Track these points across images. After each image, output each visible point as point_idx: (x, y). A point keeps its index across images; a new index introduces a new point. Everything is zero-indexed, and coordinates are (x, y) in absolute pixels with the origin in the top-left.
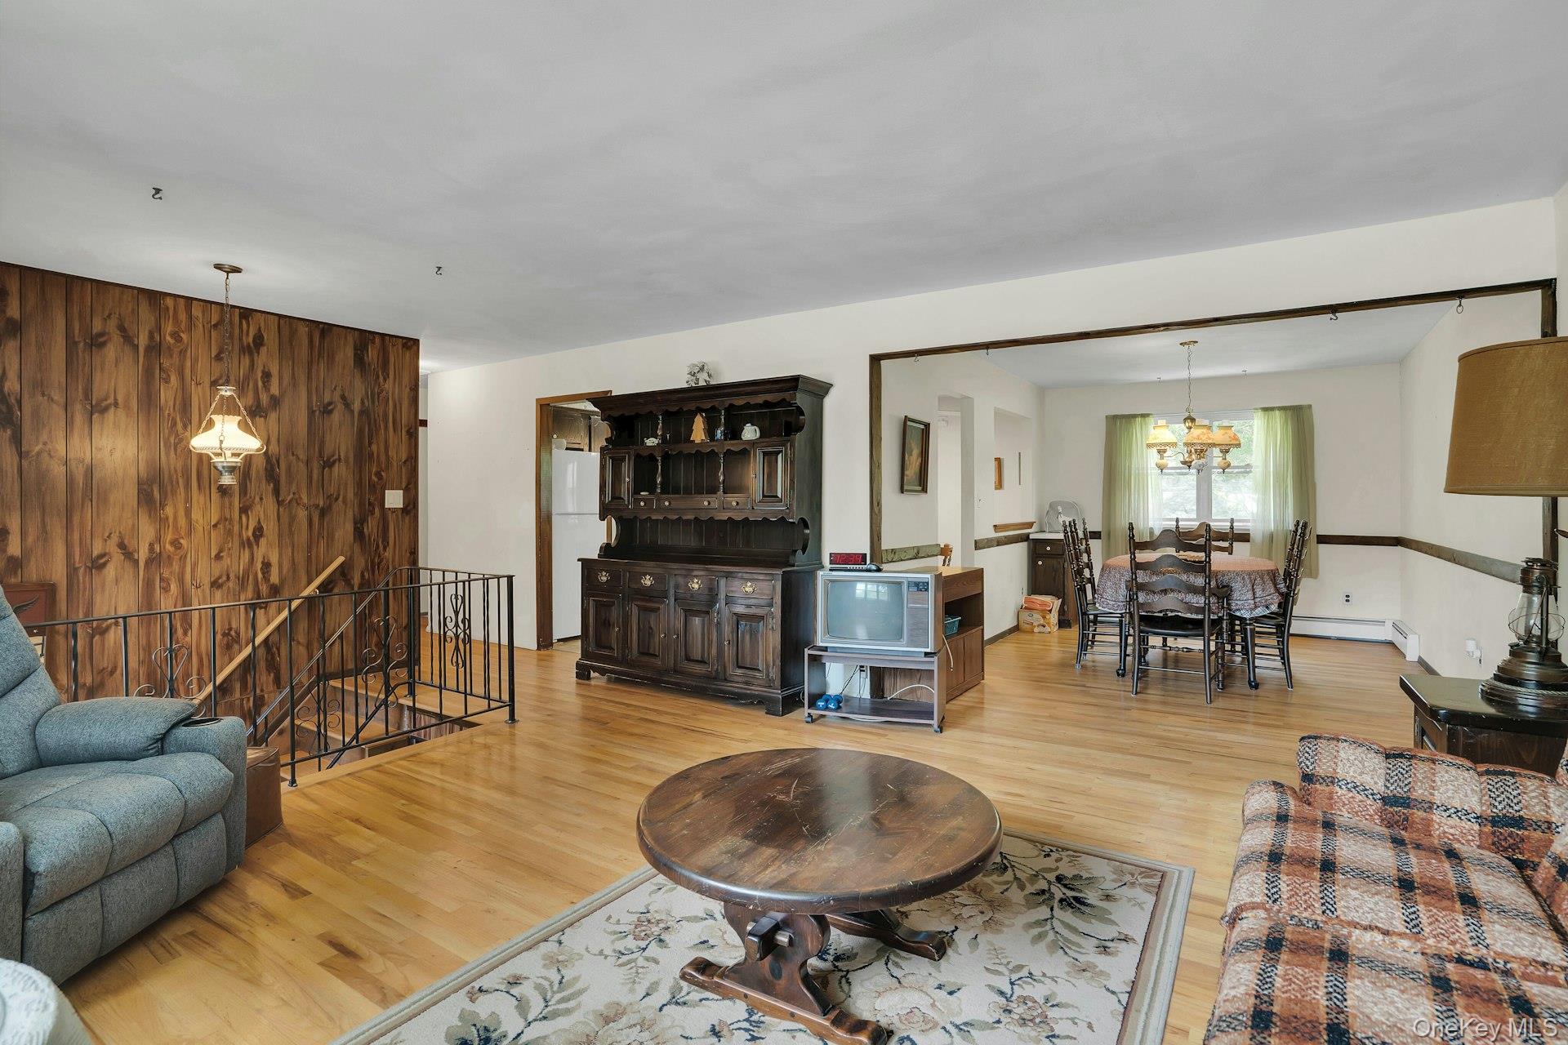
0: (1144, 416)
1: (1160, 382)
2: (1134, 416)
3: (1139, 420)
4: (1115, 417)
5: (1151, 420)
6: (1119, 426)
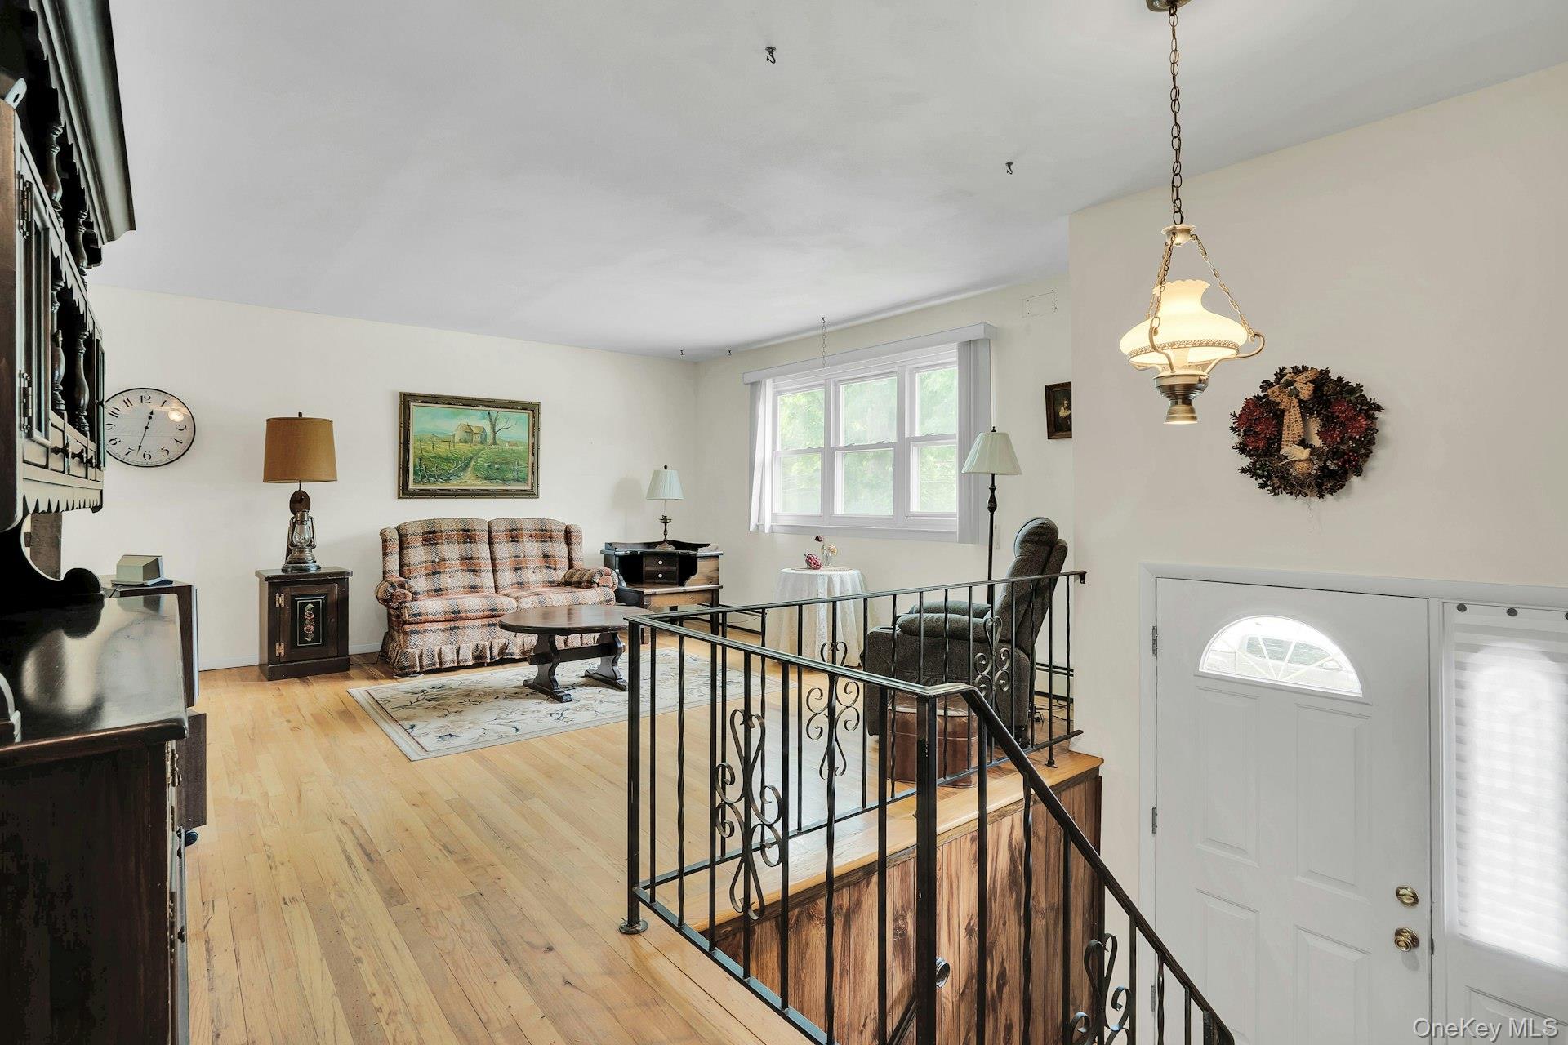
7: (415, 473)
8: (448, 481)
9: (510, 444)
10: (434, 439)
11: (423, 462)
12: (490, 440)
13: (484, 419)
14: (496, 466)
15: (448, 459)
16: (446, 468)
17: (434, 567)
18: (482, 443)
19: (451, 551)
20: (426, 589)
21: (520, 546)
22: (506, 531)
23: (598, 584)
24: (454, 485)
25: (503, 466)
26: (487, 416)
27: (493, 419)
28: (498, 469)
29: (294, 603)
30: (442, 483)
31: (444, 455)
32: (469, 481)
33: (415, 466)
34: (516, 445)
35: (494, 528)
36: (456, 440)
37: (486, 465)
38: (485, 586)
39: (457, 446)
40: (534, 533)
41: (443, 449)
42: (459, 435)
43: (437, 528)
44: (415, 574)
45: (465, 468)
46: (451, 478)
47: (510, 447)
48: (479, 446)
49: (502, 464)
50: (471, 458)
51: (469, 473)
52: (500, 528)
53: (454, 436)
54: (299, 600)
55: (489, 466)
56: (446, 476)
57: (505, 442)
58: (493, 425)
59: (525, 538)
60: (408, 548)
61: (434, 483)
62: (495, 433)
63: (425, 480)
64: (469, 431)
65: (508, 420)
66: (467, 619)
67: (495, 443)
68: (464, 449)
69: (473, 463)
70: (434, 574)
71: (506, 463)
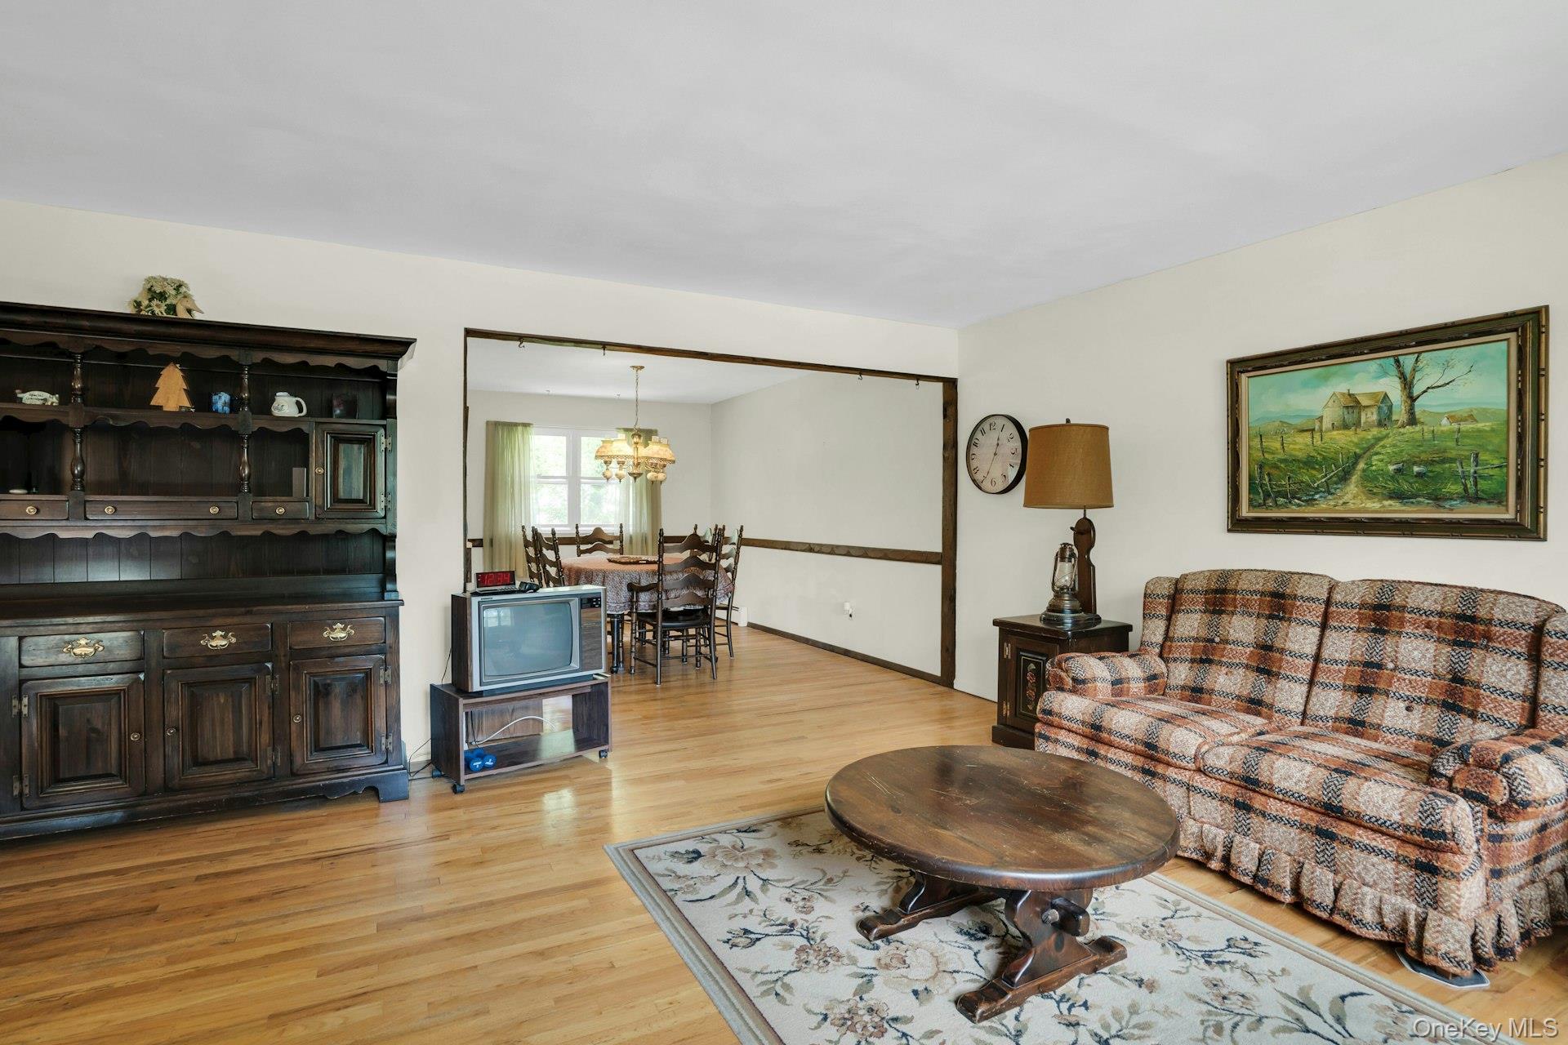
0: (526, 425)
1: (549, 396)
2: (516, 425)
3: (520, 428)
4: (497, 424)
5: (532, 430)
6: (501, 432)
7: (1252, 488)
8: (1310, 502)
9: (1452, 418)
10: (1283, 429)
11: (1267, 470)
12: (1400, 414)
13: (1386, 374)
14: (1416, 469)
15: (1309, 463)
16: (1306, 478)
17: (1205, 650)
18: (1380, 424)
19: (1242, 629)
20: (1182, 683)
21: (1389, 644)
22: (1362, 606)
23: (1451, 780)
24: (1322, 509)
25: (1438, 468)
26: (1393, 371)
27: (1408, 370)
28: (1420, 475)
29: (1018, 657)
30: (1299, 505)
31: (1300, 455)
32: (1354, 500)
33: (1251, 478)
34: (1471, 418)
35: (1338, 597)
36: (1326, 424)
37: (1391, 468)
38: (1278, 705)
39: (1327, 437)
40: (1435, 619)
41: (1300, 445)
42: (1331, 415)
43: (1232, 584)
44: (1175, 656)
45: (1345, 477)
46: (1317, 496)
47: (1455, 426)
48: (1375, 431)
49: (1433, 462)
50: (1357, 457)
51: (1352, 488)
52: (1348, 599)
53: (1321, 419)
54: (1025, 655)
55: (1398, 471)
56: (1307, 494)
57: (1441, 415)
58: (1407, 384)
59: (1408, 629)
60: (1179, 612)
61: (1285, 506)
62: (1412, 399)
63: (1270, 502)
64: (1353, 404)
65: (1447, 365)
66: (1110, 745)
67: (1412, 420)
68: (1343, 440)
69: (1361, 465)
70: (1202, 661)
71: (1443, 461)
